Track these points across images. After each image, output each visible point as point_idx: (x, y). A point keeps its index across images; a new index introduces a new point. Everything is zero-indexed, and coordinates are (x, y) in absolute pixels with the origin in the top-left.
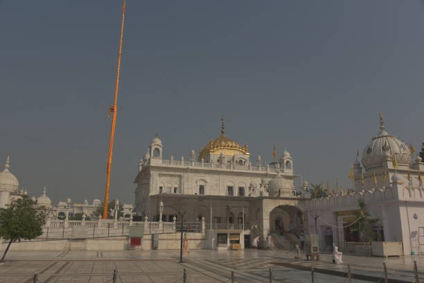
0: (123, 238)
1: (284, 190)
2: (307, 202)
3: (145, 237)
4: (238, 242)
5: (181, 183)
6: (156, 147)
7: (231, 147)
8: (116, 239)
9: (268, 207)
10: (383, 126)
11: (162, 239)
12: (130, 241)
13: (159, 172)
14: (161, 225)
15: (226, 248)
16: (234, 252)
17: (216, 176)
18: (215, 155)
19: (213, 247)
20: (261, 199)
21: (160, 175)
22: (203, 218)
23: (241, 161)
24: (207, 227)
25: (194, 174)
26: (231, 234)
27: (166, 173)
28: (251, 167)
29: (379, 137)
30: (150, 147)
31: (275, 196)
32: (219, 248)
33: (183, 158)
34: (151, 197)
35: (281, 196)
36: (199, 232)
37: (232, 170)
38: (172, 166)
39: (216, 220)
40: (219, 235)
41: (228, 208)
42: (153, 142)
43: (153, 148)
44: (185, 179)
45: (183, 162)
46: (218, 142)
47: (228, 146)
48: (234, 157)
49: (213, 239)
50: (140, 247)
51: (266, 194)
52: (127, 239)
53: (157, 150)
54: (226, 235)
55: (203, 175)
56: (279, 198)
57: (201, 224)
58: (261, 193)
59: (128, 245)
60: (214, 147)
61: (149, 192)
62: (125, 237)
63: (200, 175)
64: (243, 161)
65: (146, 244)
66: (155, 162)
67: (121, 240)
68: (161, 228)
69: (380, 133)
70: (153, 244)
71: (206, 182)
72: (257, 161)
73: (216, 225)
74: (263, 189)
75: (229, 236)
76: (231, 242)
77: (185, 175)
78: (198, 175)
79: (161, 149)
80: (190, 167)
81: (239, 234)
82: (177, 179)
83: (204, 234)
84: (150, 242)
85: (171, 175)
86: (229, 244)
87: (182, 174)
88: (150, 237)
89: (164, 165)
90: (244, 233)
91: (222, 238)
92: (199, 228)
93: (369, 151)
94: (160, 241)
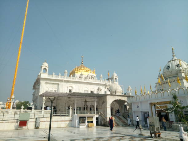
0: (14, 121)
1: (118, 91)
2: (131, 98)
3: (30, 120)
4: (92, 122)
5: (58, 88)
6: (45, 67)
7: (87, 70)
8: (8, 122)
9: (110, 100)
10: (174, 55)
11: (43, 121)
12: (19, 123)
13: (46, 82)
14: (43, 112)
15: (85, 127)
16: (90, 129)
17: (79, 85)
18: (78, 74)
19: (76, 126)
20: (105, 95)
21: (46, 83)
22: (71, 107)
23: (92, 77)
24: (73, 113)
25: (66, 83)
26: (88, 117)
27: (50, 82)
28: (97, 80)
29: (173, 60)
30: (41, 67)
31: (114, 94)
32: (81, 127)
33: (60, 74)
34: (40, 95)
35: (117, 94)
36: (68, 116)
37: (87, 81)
38: (54, 78)
39: (78, 109)
40: (80, 118)
41: (86, 102)
42: (43, 65)
43: (43, 68)
44: (61, 86)
45: (60, 76)
46: (80, 68)
47: (85, 70)
48: (88, 75)
49: (77, 121)
50: (26, 127)
51: (108, 93)
52: (17, 122)
53: (45, 69)
54: (85, 117)
55: (71, 84)
56: (115, 95)
57: (69, 111)
58: (106, 92)
59: (17, 126)
60: (77, 70)
61: (39, 93)
62: (16, 121)
63: (70, 84)
64: (93, 77)
65: (31, 125)
66: (43, 75)
67: (12, 122)
68: (43, 114)
69: (173, 58)
70: (36, 125)
71: (73, 87)
72: (100, 77)
73: (78, 111)
74: (106, 90)
75: (86, 118)
76: (88, 122)
77: (61, 84)
78: (68, 83)
79: (47, 69)
80: (64, 79)
81: (93, 117)
82: (56, 86)
83: (71, 117)
84: (34, 123)
85: (53, 84)
86: (86, 123)
87: (59, 83)
88: (34, 120)
89: (49, 78)
90: (96, 116)
91: (82, 120)
92: (68, 113)
93: (168, 68)
94: (40, 123)
